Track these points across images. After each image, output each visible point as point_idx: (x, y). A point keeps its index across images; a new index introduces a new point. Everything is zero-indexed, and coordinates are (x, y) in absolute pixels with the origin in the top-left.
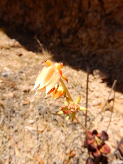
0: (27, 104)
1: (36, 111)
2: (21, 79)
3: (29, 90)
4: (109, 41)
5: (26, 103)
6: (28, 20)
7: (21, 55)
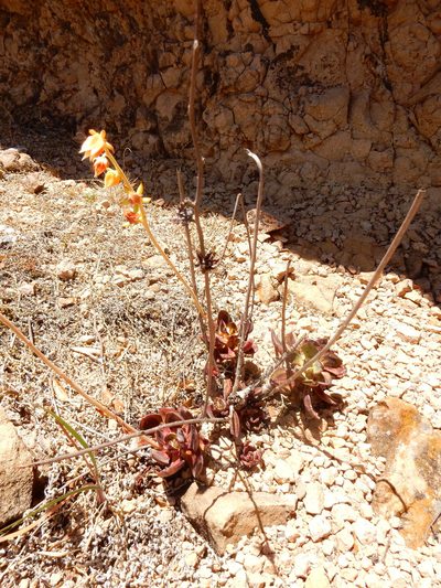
0: (71, 305)
1: (97, 314)
2: (50, 251)
3: (75, 274)
4: (293, 132)
5: (69, 301)
6: (50, 83)
7: (39, 190)
